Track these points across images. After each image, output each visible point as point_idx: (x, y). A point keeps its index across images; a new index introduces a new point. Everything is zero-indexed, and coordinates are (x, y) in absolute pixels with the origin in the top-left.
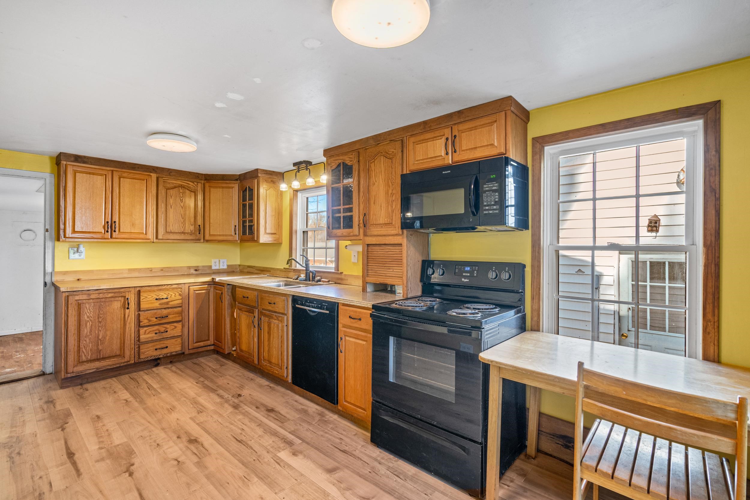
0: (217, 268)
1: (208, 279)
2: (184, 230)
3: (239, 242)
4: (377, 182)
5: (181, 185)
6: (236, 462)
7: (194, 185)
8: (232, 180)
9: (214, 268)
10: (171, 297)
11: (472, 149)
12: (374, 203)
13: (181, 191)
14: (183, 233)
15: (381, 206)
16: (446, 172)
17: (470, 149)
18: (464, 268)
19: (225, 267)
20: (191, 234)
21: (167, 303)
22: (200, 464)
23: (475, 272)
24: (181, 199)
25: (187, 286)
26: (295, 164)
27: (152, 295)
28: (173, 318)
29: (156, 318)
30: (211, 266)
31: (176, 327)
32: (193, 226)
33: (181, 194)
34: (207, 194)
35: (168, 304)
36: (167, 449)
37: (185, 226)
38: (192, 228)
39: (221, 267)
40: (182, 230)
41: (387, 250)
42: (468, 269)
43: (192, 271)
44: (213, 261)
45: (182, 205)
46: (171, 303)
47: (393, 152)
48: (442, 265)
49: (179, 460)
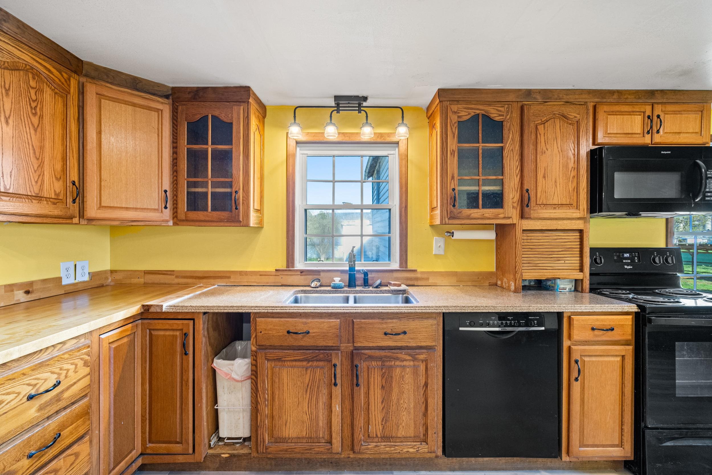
0: (71, 281)
1: (133, 309)
2: (41, 189)
3: (171, 223)
4: (549, 150)
5: (32, 68)
7: (63, 80)
8: (154, 94)
9: (65, 282)
10: (66, 377)
11: (676, 133)
12: (544, 177)
13: (33, 83)
14: (39, 198)
16: (665, 153)
17: (673, 133)
18: (623, 255)
19: (86, 278)
20: (56, 201)
21: (58, 398)
23: (636, 258)
24: (33, 105)
25: (96, 335)
27: (17, 389)
28: (71, 433)
29: (30, 456)
30: (60, 279)
32: (61, 182)
33: (33, 92)
35: (59, 400)
37: (43, 181)
38: (58, 186)
39: (80, 279)
40: (36, 190)
41: (556, 237)
42: (627, 255)
43: (20, 296)
44: (63, 266)
45: (36, 124)
48: (597, 253)
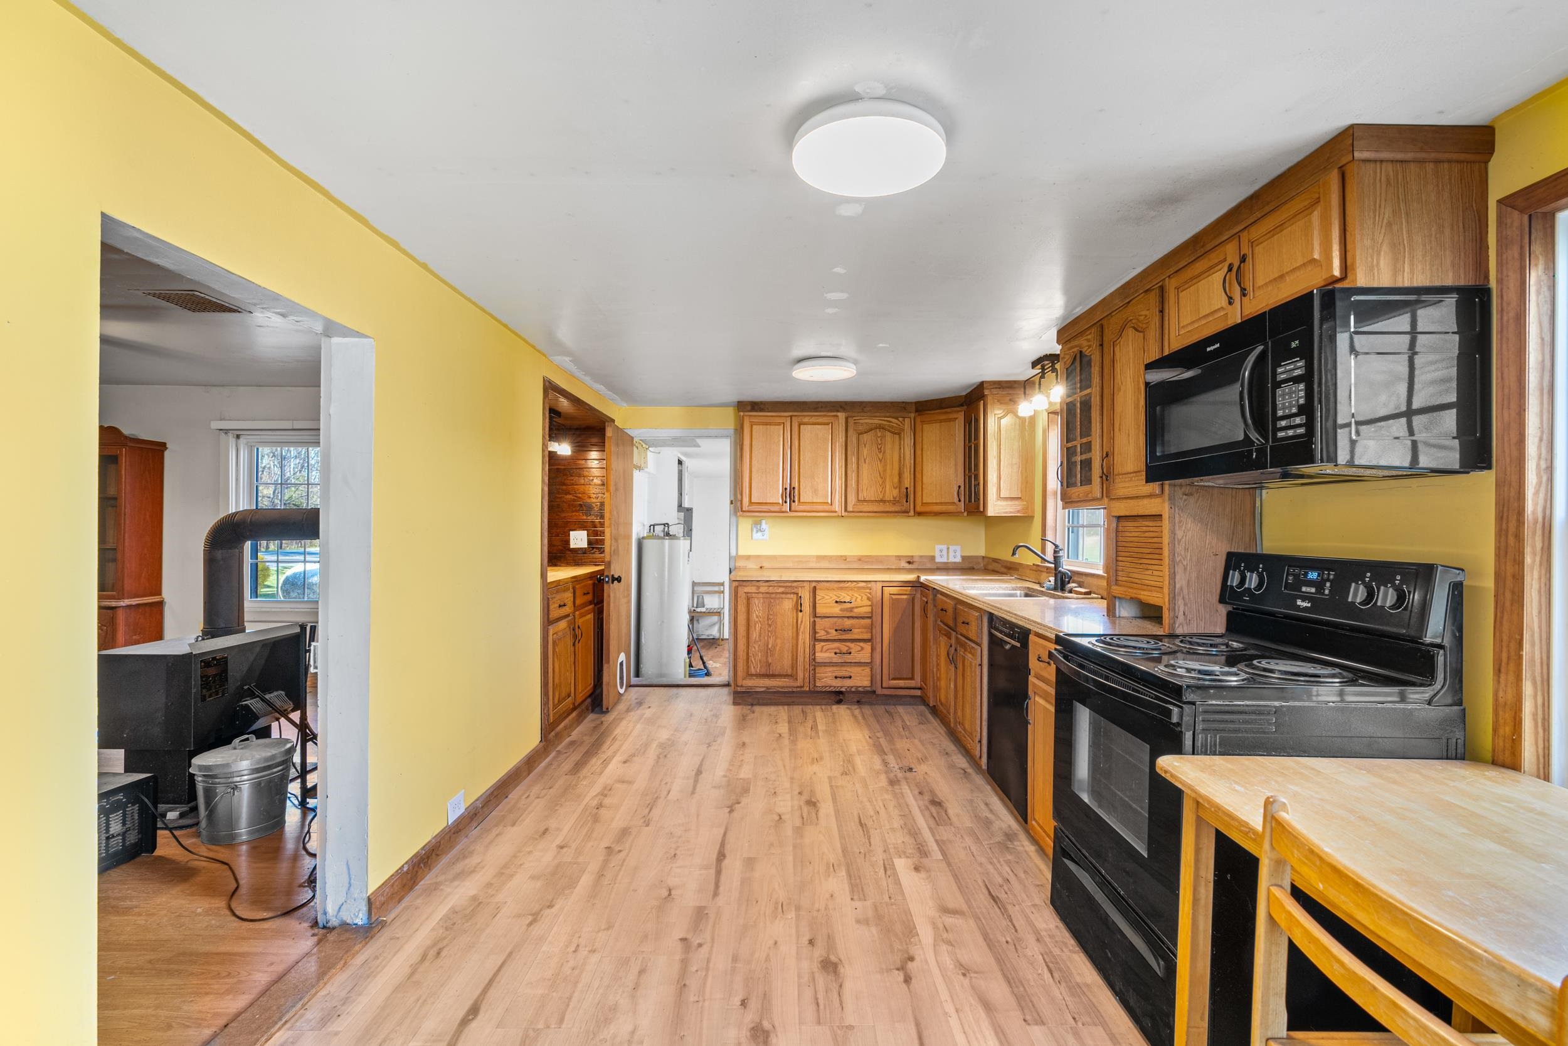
0: (944, 560)
1: (911, 577)
2: (884, 496)
3: (965, 514)
4: (1124, 384)
5: (880, 425)
6: (838, 845)
7: (899, 423)
8: (955, 407)
9: (938, 560)
10: (856, 601)
11: (1275, 279)
12: (1120, 430)
13: (879, 434)
14: (883, 501)
15: (1129, 435)
16: (1212, 348)
17: (1271, 281)
18: (1306, 574)
19: (958, 559)
20: (895, 502)
21: (851, 609)
22: (798, 831)
23: (1328, 584)
24: (879, 447)
25: (879, 585)
26: (1034, 364)
27: (831, 595)
28: (858, 633)
29: (836, 630)
30: (933, 558)
31: (862, 649)
32: (897, 490)
33: (879, 439)
34: (918, 434)
35: (851, 611)
36: (780, 801)
37: (885, 491)
38: (895, 492)
39: (952, 560)
40: (881, 497)
41: (1145, 529)
42: (1313, 575)
43: (904, 564)
44: (938, 547)
45: (881, 457)
46: (856, 610)
47: (1146, 316)
48: (1261, 566)
49: (782, 817)
